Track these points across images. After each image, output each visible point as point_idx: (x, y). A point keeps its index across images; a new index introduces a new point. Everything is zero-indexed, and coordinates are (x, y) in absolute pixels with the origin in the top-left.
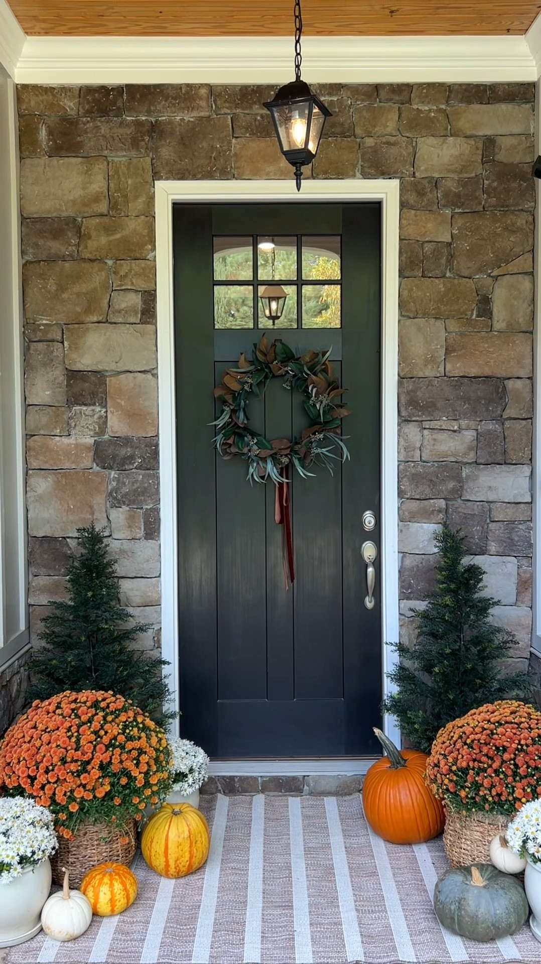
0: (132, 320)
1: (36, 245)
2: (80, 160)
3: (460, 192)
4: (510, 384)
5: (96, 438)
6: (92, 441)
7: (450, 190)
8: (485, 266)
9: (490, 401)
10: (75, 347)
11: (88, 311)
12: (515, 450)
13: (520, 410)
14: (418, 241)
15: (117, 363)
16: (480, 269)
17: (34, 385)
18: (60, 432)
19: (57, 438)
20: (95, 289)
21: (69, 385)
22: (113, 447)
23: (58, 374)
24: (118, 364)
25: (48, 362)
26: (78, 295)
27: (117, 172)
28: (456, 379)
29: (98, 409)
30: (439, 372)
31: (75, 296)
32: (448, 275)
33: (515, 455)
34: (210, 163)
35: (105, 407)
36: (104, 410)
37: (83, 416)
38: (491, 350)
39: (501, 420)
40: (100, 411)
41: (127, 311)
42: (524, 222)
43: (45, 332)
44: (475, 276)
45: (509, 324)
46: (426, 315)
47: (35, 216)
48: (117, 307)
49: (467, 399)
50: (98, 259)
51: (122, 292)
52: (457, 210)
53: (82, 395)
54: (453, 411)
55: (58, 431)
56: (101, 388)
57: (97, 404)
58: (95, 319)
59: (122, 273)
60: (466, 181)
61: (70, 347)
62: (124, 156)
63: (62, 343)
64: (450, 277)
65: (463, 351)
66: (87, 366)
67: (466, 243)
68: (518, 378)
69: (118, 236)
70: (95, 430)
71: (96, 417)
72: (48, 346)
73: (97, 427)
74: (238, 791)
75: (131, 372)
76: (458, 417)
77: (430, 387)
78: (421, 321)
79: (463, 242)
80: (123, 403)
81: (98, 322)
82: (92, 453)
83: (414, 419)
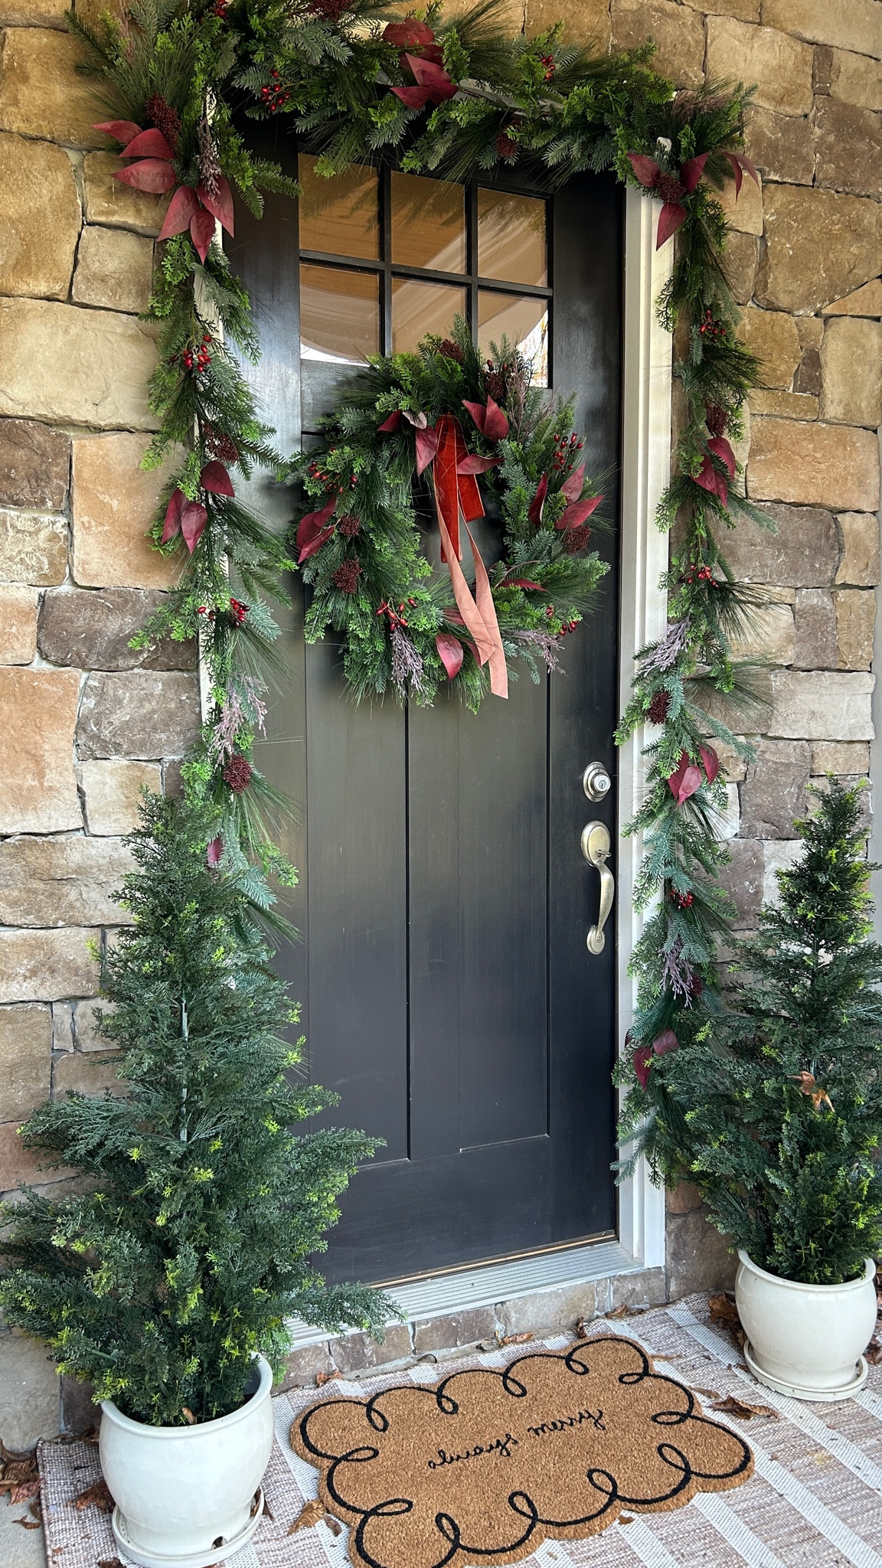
0: (134, 304)
3: (777, 139)
4: (845, 520)
5: (42, 590)
6: (33, 595)
7: (763, 133)
8: (814, 293)
9: (817, 551)
11: (23, 265)
12: (851, 645)
13: (861, 571)
15: (97, 405)
16: (807, 298)
20: (40, 212)
22: (89, 613)
24: (100, 409)
28: (767, 505)
29: (49, 516)
33: (850, 653)
35: (68, 512)
36: (63, 520)
37: (11, 533)
38: (818, 455)
39: (833, 588)
40: (55, 523)
41: (121, 282)
42: (874, 221)
44: (798, 309)
45: (847, 411)
48: (95, 267)
49: (782, 545)
50: (43, 139)
51: (110, 233)
52: (772, 176)
53: (9, 477)
54: (762, 566)
56: (58, 465)
57: (49, 505)
58: (43, 288)
59: (112, 183)
60: (787, 123)
65: (775, 453)
66: (25, 405)
67: (789, 240)
68: (857, 512)
70: (42, 569)
71: (43, 535)
73: (45, 561)
75: (131, 431)
76: (768, 580)
79: (783, 241)
80: (115, 504)
81: (48, 299)
82: (32, 627)
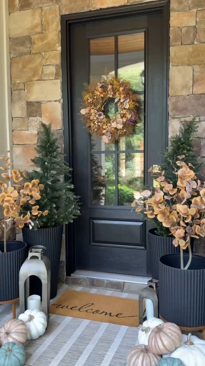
0: (51, 78)
1: (15, 50)
2: (31, 10)
5: (38, 131)
6: (36, 132)
10: (29, 92)
11: (34, 76)
14: (179, 27)
15: (45, 97)
17: (14, 109)
18: (25, 129)
19: (24, 131)
20: (37, 66)
21: (27, 108)
23: (24, 104)
25: (20, 99)
26: (30, 69)
27: (45, 14)
28: (198, 95)
29: (39, 118)
30: (189, 92)
31: (29, 69)
32: (195, 43)
34: (83, 3)
35: (41, 117)
37: (33, 122)
40: (40, 119)
41: (49, 75)
43: (18, 86)
46: (183, 64)
47: (15, 37)
48: (45, 73)
49: (203, 105)
50: (38, 53)
51: (47, 66)
52: (199, 9)
53: (32, 112)
54: (196, 111)
55: (24, 128)
56: (39, 109)
57: (38, 116)
58: (36, 78)
59: (47, 57)
61: (27, 92)
62: (48, 6)
63: (25, 90)
64: (196, 44)
65: (202, 81)
66: (33, 100)
67: (203, 25)
69: (46, 41)
70: (38, 127)
71: (38, 122)
72: (19, 92)
73: (38, 126)
74: (96, 286)
75: (51, 101)
76: (199, 115)
77: (184, 100)
78: (181, 68)
80: (48, 115)
81: (38, 80)
82: (37, 138)
83: (176, 117)
